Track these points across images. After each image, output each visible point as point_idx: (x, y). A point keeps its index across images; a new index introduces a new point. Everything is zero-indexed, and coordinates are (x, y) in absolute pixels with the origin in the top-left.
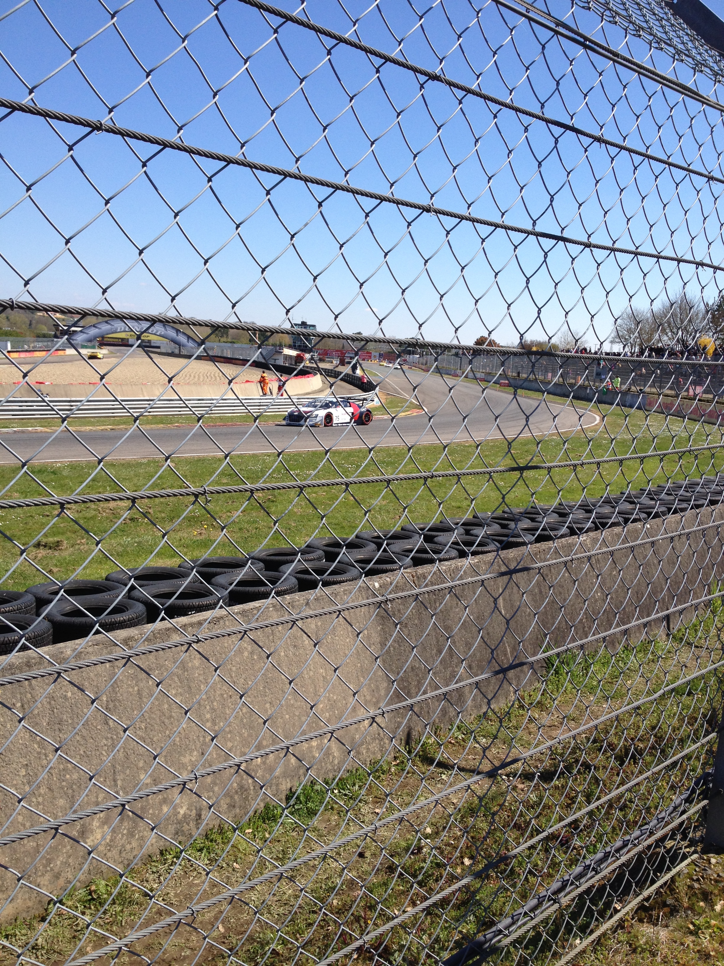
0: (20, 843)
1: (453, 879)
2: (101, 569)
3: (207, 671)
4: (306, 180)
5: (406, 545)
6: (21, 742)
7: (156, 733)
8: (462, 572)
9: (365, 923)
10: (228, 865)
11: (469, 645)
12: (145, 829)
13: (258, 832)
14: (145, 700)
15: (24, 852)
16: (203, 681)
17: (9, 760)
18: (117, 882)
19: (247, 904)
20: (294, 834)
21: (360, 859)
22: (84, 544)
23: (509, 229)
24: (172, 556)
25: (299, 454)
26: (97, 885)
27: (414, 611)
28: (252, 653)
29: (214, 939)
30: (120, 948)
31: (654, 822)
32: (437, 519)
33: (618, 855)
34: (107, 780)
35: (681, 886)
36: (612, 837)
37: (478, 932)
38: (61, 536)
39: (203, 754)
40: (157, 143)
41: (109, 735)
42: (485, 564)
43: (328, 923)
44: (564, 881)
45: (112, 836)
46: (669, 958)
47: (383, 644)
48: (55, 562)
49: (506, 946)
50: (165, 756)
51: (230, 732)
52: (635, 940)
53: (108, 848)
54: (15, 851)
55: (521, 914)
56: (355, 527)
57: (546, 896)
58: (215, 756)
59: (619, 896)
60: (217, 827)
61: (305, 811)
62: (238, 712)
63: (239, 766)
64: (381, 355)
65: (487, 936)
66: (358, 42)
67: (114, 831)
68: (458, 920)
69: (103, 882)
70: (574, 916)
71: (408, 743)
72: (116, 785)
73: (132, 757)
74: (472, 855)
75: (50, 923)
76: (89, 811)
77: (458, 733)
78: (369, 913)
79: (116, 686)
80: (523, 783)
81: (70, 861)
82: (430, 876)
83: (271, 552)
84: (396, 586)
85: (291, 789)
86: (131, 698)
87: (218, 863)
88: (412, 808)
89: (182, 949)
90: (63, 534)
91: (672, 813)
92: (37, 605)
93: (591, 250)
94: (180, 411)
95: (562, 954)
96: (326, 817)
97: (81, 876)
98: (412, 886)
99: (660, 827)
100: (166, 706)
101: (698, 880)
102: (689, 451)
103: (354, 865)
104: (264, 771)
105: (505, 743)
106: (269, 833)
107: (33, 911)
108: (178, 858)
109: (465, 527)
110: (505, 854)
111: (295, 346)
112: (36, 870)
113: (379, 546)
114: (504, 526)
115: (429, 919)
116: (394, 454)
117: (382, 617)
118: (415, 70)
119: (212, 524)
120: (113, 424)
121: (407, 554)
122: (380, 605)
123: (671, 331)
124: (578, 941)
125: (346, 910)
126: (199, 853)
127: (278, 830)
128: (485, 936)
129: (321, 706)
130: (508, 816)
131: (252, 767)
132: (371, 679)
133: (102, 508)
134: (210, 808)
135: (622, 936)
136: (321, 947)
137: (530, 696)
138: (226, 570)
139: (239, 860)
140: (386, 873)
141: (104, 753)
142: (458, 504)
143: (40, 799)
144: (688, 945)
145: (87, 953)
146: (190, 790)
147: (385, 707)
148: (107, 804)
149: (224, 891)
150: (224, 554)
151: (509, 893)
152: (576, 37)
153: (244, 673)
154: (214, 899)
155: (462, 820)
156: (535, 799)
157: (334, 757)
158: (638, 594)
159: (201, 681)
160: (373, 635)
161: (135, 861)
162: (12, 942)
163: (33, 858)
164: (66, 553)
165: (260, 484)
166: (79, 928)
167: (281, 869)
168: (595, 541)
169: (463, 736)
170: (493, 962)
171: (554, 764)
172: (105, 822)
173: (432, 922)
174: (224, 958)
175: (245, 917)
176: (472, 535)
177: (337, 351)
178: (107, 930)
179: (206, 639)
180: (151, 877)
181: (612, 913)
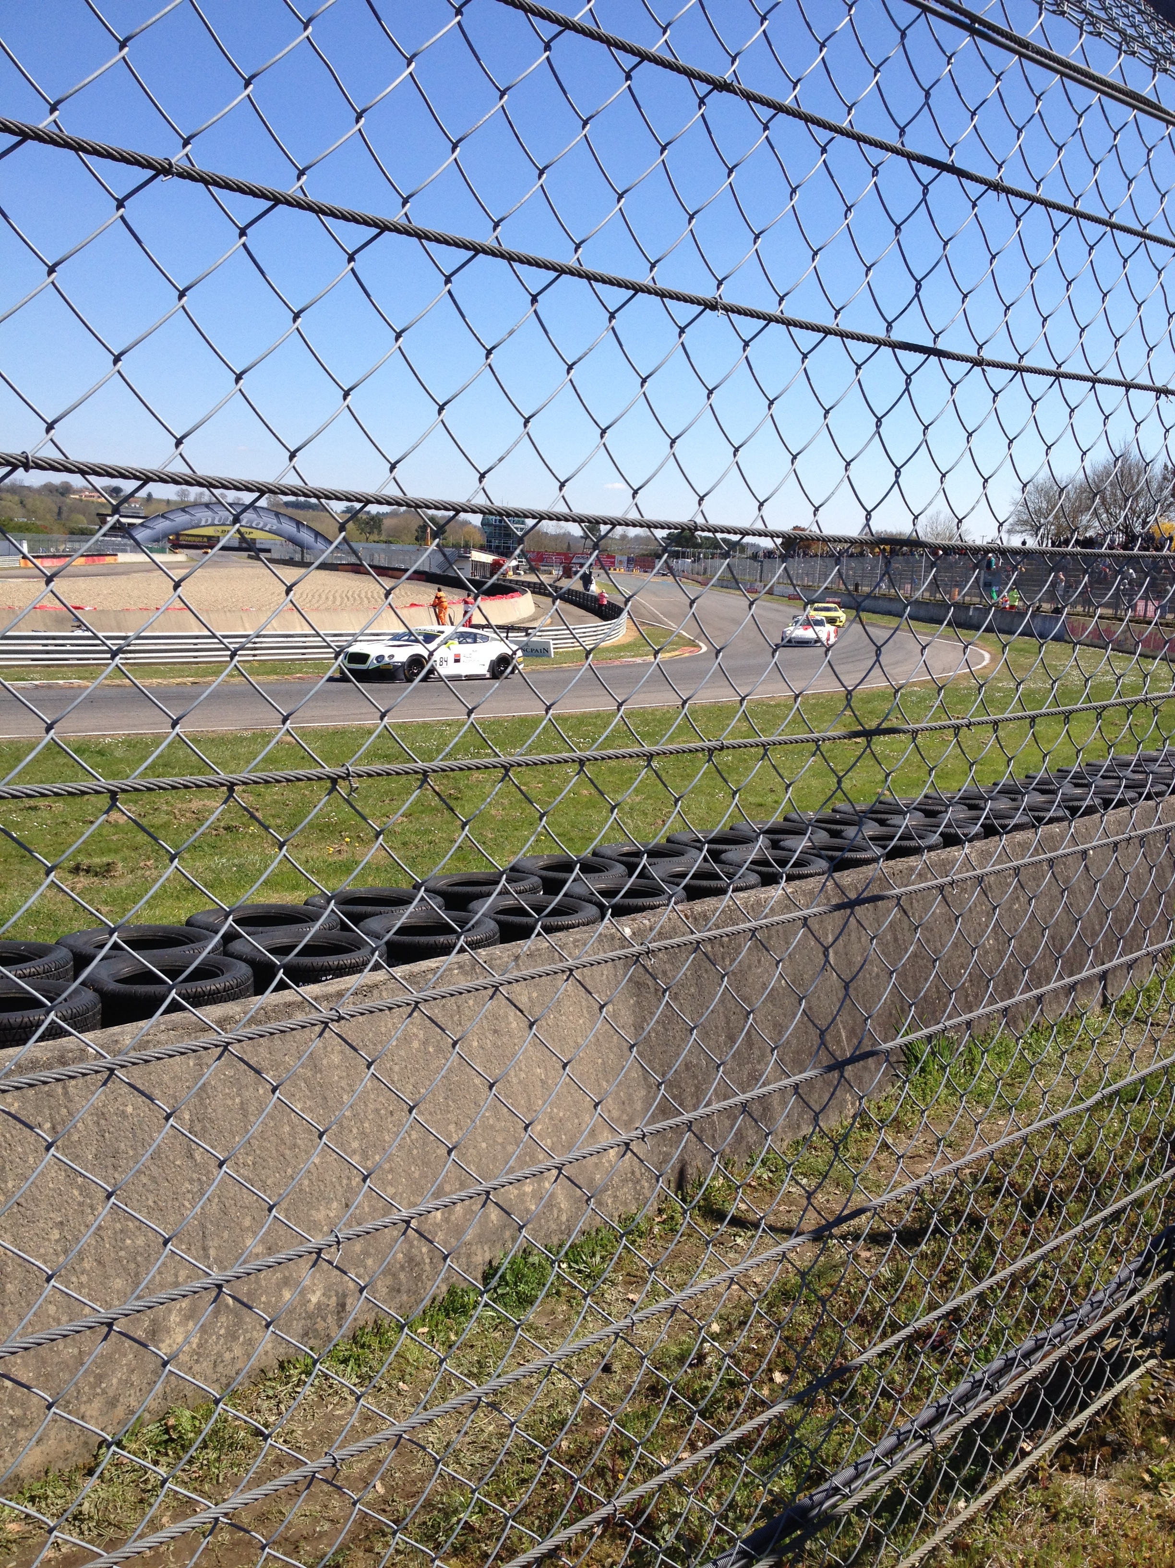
0: (51, 1349)
1: (758, 1404)
2: (179, 908)
3: (352, 1072)
4: (510, 258)
5: (675, 866)
6: (51, 1185)
7: (270, 1172)
8: (767, 910)
9: (613, 1478)
10: (390, 1385)
11: (779, 1028)
12: (254, 1328)
13: (438, 1332)
14: (252, 1118)
15: (58, 1364)
16: (346, 1087)
17: (33, 1216)
18: (210, 1413)
19: (423, 1448)
20: (497, 1334)
21: (604, 1376)
22: (150, 869)
23: (848, 337)
24: (295, 888)
25: (498, 722)
26: (177, 1418)
27: (689, 973)
28: (425, 1043)
29: (368, 1505)
30: (217, 1519)
31: (1086, 1308)
32: (725, 825)
33: (1027, 1363)
34: (193, 1248)
35: (1130, 1411)
36: (1015, 1335)
37: (800, 1489)
38: (112, 855)
39: (347, 1206)
40: (264, 196)
41: (195, 1176)
42: (805, 895)
43: (553, 1479)
44: (939, 1406)
45: (201, 1339)
46: (1112, 1529)
47: (639, 1027)
48: (103, 896)
49: (846, 1513)
50: (287, 1210)
51: (391, 1170)
52: (1056, 1500)
53: (195, 1357)
54: (44, 1362)
55: (870, 1460)
56: (591, 840)
57: (910, 1431)
58: (367, 1209)
59: (1028, 1429)
60: (371, 1323)
61: (515, 1298)
62: (404, 1138)
63: (408, 1222)
64: (630, 560)
65: (815, 1498)
66: (596, 28)
67: (203, 1330)
68: (765, 1473)
69: (188, 1413)
70: (956, 1463)
71: (680, 1185)
72: (207, 1256)
73: (232, 1210)
74: (787, 1368)
75: (101, 1477)
76: (163, 1295)
77: (762, 1170)
78: (620, 1462)
79: (205, 1096)
80: (869, 1250)
81: (134, 1377)
82: (719, 1401)
83: (456, 879)
84: (660, 933)
85: (490, 1262)
86: (229, 1116)
87: (374, 1382)
88: (689, 1291)
89: (316, 1520)
90: (116, 851)
91: (1114, 1293)
92: (75, 965)
93: (983, 370)
94: (303, 654)
95: (935, 1526)
96: (549, 1308)
97: (152, 1402)
98: (690, 1419)
99: (1095, 1317)
100: (287, 1129)
101: (1157, 1401)
102: (1145, 701)
103: (596, 1384)
104: (446, 1234)
105: (838, 1185)
106: (457, 1334)
107: (75, 1458)
108: (308, 1374)
109: (771, 836)
110: (841, 1364)
111: (490, 547)
112: (79, 1392)
113: (631, 868)
114: (835, 834)
115: (717, 1472)
116: (654, 720)
117: (637, 983)
118: (690, 74)
119: (359, 837)
120: (196, 675)
121: (677, 880)
122: (637, 960)
123: (1107, 512)
124: (962, 1504)
125: (582, 1457)
126: (342, 1367)
127: (471, 1327)
128: (811, 1498)
129: (539, 1127)
130: (845, 1303)
131: (427, 1227)
132: (620, 1083)
133: (180, 810)
134: (361, 1291)
135: (1034, 1494)
136: (543, 1516)
137: (879, 1108)
138: (382, 909)
139: (407, 1377)
140: (647, 1397)
141: (187, 1203)
142: (759, 800)
143: (84, 1279)
144: (1142, 1507)
145: (163, 1526)
146: (328, 1261)
147: (645, 1126)
148: (193, 1284)
149: (384, 1427)
150: (375, 884)
151: (847, 1428)
152: (957, 16)
153: (413, 1075)
154: (369, 1441)
155: (770, 1310)
156: (888, 1275)
157: (560, 1210)
158: (1057, 942)
159: (342, 1088)
160: (623, 1012)
161: (240, 1378)
162: (41, 1508)
163: (73, 1374)
164: (121, 882)
165: (437, 763)
166: (150, 1487)
167: (479, 1390)
168: (985, 856)
169: (771, 1175)
170: (824, 1540)
171: (920, 1217)
172: (191, 1315)
173: (723, 1476)
174: (384, 1536)
175: (418, 1469)
176: (783, 849)
177: (558, 554)
178: (195, 1489)
179: (352, 1016)
180: (266, 1404)
181: (1017, 1458)
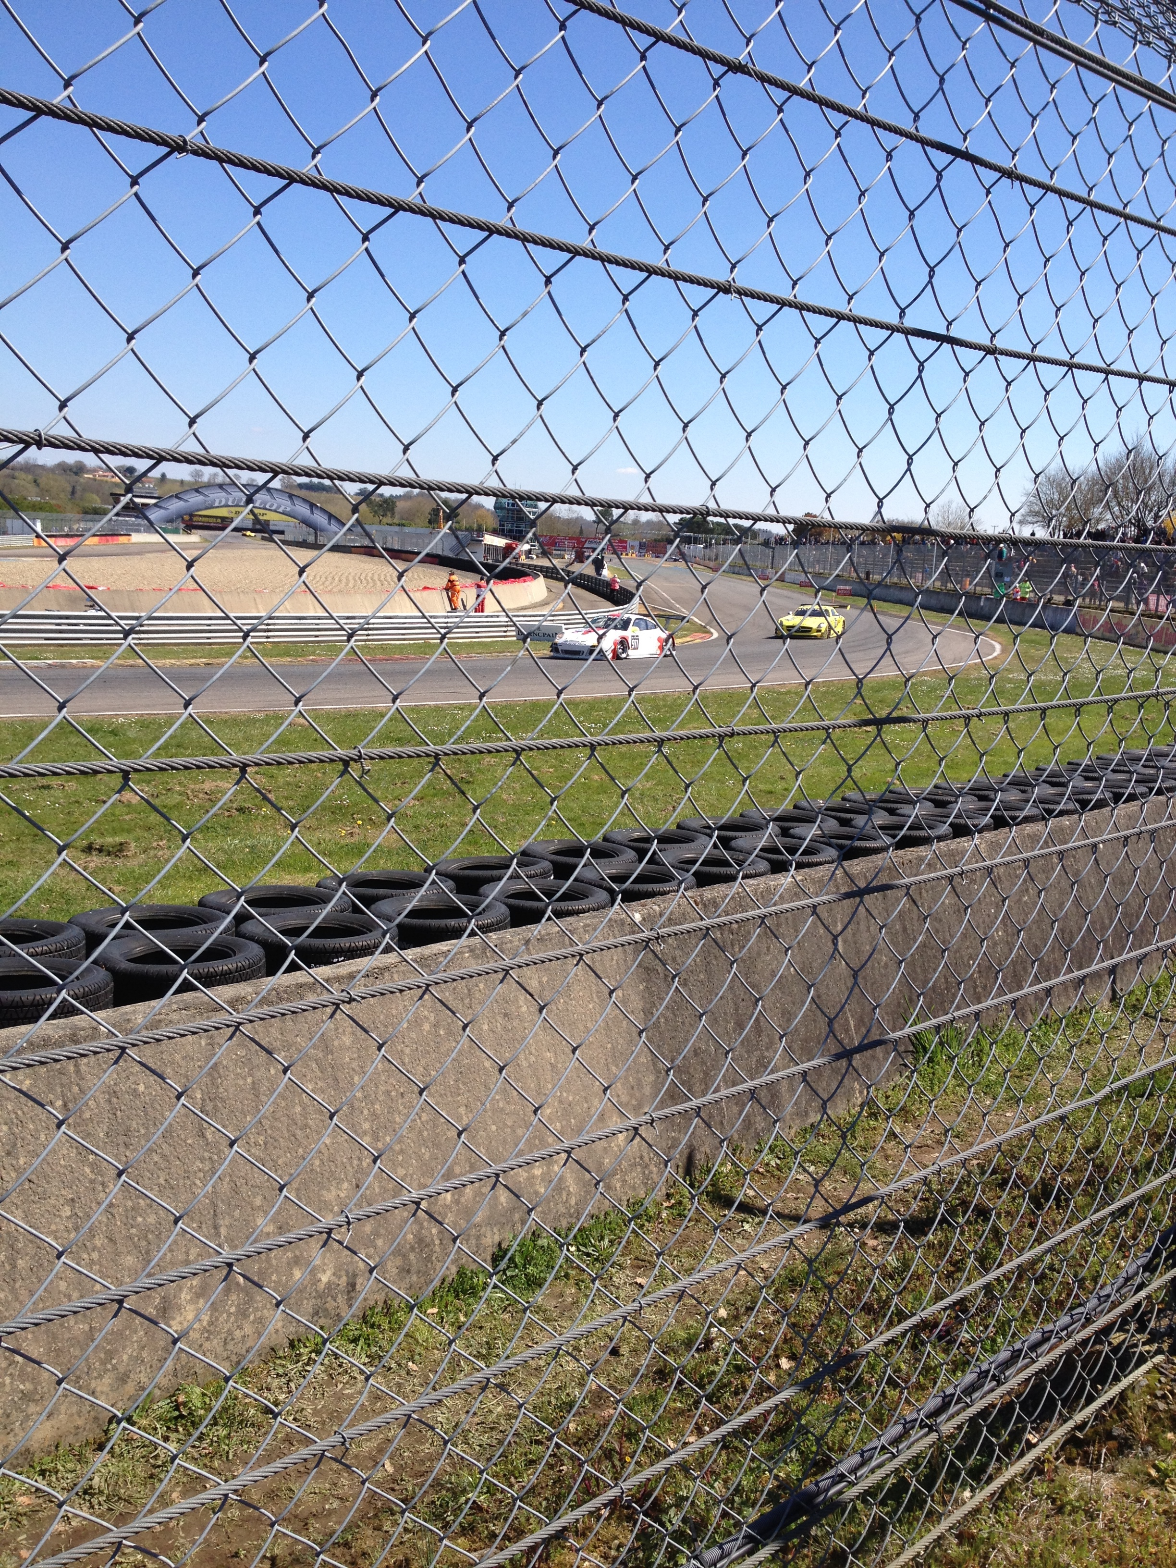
0: (62, 1325)
1: (763, 1390)
2: (192, 889)
3: (363, 1054)
4: (525, 239)
5: (685, 852)
6: (62, 1162)
7: (281, 1152)
8: (776, 898)
9: (620, 1460)
10: (399, 1365)
11: (787, 1016)
12: (264, 1307)
13: (448, 1312)
14: (264, 1098)
15: (69, 1339)
16: (357, 1069)
17: (44, 1192)
18: (220, 1390)
19: (432, 1428)
20: (506, 1316)
21: (612, 1359)
22: (163, 849)
23: (861, 322)
24: (307, 869)
25: (510, 706)
26: (188, 1394)
27: (698, 960)
28: (436, 1025)
29: (377, 1484)
30: (226, 1496)
31: (1094, 1302)
32: (735, 811)
33: (1034, 1355)
34: (204, 1226)
35: (1137, 1405)
36: (1022, 1327)
37: (806, 1476)
38: (125, 835)
39: (358, 1186)
40: (278, 174)
41: (206, 1155)
42: (814, 884)
43: (561, 1460)
44: (946, 1396)
45: (211, 1316)
46: (1118, 1523)
47: (648, 1013)
48: (116, 876)
49: (852, 1500)
50: (298, 1189)
51: (402, 1151)
52: (1061, 1492)
53: (206, 1335)
54: (55, 1337)
55: (876, 1448)
56: (602, 825)
57: (916, 1420)
58: (377, 1190)
59: (1035, 1421)
60: (381, 1304)
61: (524, 1280)
62: (415, 1120)
63: (418, 1204)
64: (642, 546)
65: (820, 1484)
66: (611, 8)
67: (214, 1307)
68: (771, 1458)
69: (198, 1390)
70: (962, 1453)
71: (688, 1171)
72: (218, 1235)
73: (244, 1189)
74: (794, 1354)
75: (112, 1452)
76: (173, 1273)
77: (770, 1157)
78: (627, 1444)
79: (216, 1075)
80: (876, 1238)
81: (144, 1354)
82: (725, 1386)
83: (466, 863)
84: (670, 919)
85: (500, 1244)
86: (241, 1096)
87: (383, 1361)
88: (697, 1277)
89: (325, 1498)
90: (129, 831)
91: (1121, 1287)
92: (87, 944)
93: (996, 359)
94: (316, 636)
95: (941, 1515)
96: (557, 1290)
97: (162, 1378)
98: (697, 1403)
99: (1102, 1311)
100: (298, 1109)
101: (1164, 1397)
102: (1156, 696)
103: (603, 1367)
104: (456, 1216)
105: (845, 1173)
106: (466, 1315)
107: (85, 1433)
108: (318, 1353)
109: (781, 824)
110: (847, 1351)
111: (503, 530)
112: (89, 1368)
113: (641, 854)
114: (844, 822)
115: (724, 1456)
116: (665, 706)
117: (647, 969)
118: (705, 55)
119: (371, 819)
120: (210, 656)
121: (686, 866)
122: (647, 946)
123: (1119, 504)
124: (967, 1494)
125: (590, 1439)
126: (352, 1346)
127: (480, 1308)
128: (817, 1484)
129: (549, 1111)
130: (852, 1291)
131: (437, 1208)
132: (629, 1069)
133: (192, 791)
134: (371, 1272)
135: (1040, 1486)
136: (550, 1498)
137: (887, 1097)
138: (394, 892)
139: (417, 1357)
140: (654, 1381)
141: (198, 1182)
142: (768, 787)
143: (95, 1256)
144: (1148, 1502)
145: (172, 1502)
146: (338, 1241)
147: (654, 1111)
148: (204, 1262)
149: (393, 1406)
150: (386, 866)
151: (854, 1416)
153: (423, 1057)
154: (378, 1420)
155: (777, 1297)
156: (895, 1264)
157: (569, 1193)
158: (1066, 936)
159: (354, 1070)
160: (632, 998)
161: (250, 1357)
162: (51, 1481)
163: (83, 1350)
164: (134, 862)
165: (449, 747)
166: (160, 1463)
167: (487, 1372)
168: (995, 847)
169: (778, 1162)
170: (829, 1526)
171: (927, 1207)
172: (201, 1293)
173: (730, 1461)
174: (393, 1514)
175: (426, 1449)
176: (793, 837)
177: (571, 538)
178: (205, 1465)
179: (363, 998)
180: (275, 1383)
181: (1023, 1449)
